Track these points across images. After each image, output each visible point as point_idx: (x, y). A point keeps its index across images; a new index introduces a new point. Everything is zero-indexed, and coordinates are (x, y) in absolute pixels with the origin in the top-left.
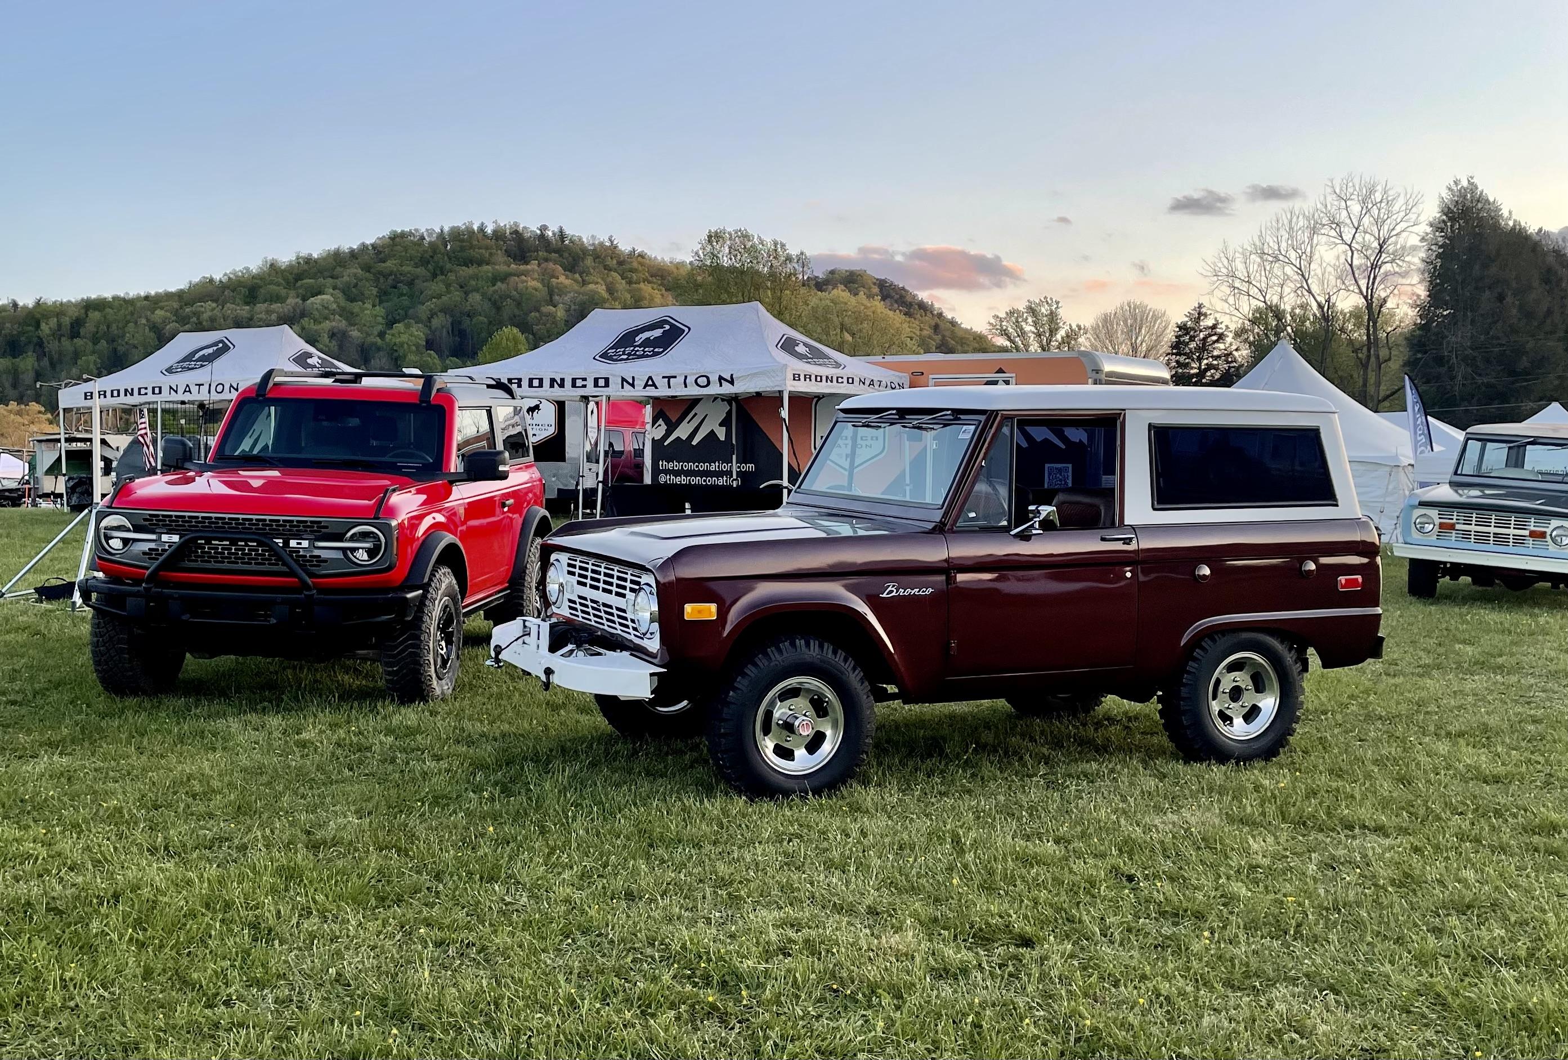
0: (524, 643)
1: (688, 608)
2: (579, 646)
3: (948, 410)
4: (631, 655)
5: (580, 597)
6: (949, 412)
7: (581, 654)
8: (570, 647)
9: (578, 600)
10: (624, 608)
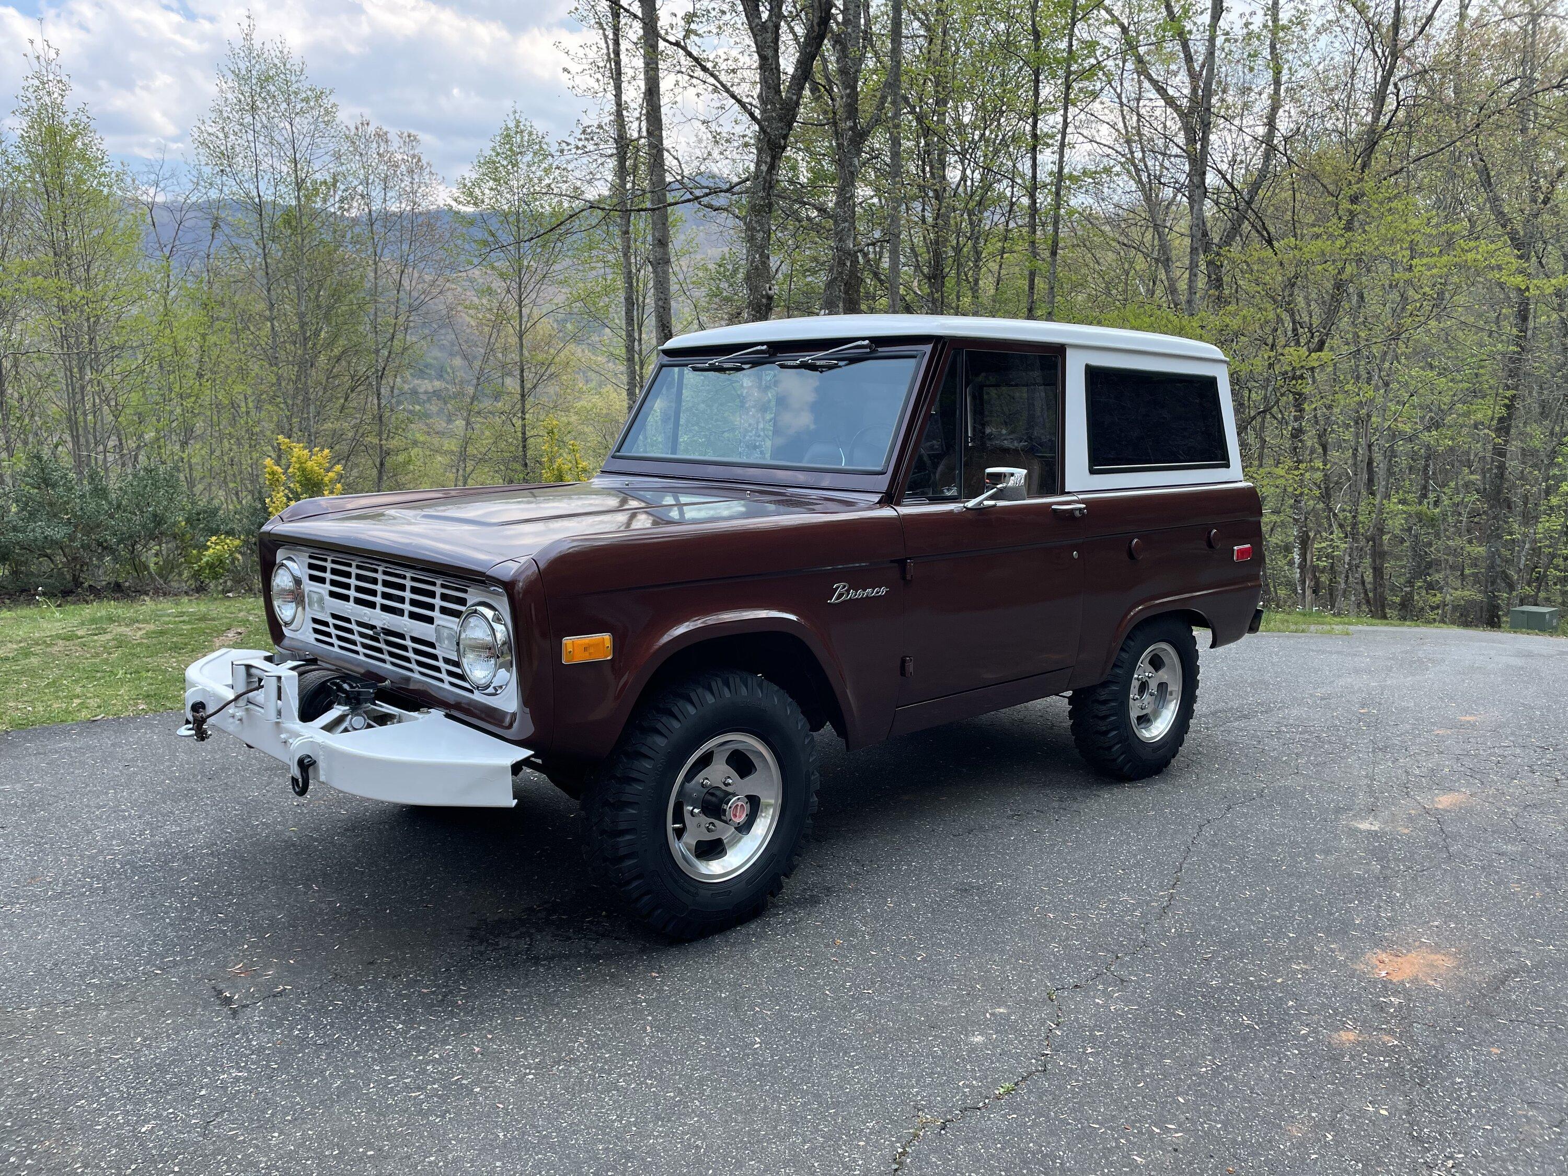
0: (249, 702)
1: (569, 642)
2: (354, 710)
3: (864, 339)
4: (448, 716)
5: (334, 616)
6: (867, 342)
7: (358, 721)
8: (337, 711)
9: (331, 621)
10: (433, 640)
